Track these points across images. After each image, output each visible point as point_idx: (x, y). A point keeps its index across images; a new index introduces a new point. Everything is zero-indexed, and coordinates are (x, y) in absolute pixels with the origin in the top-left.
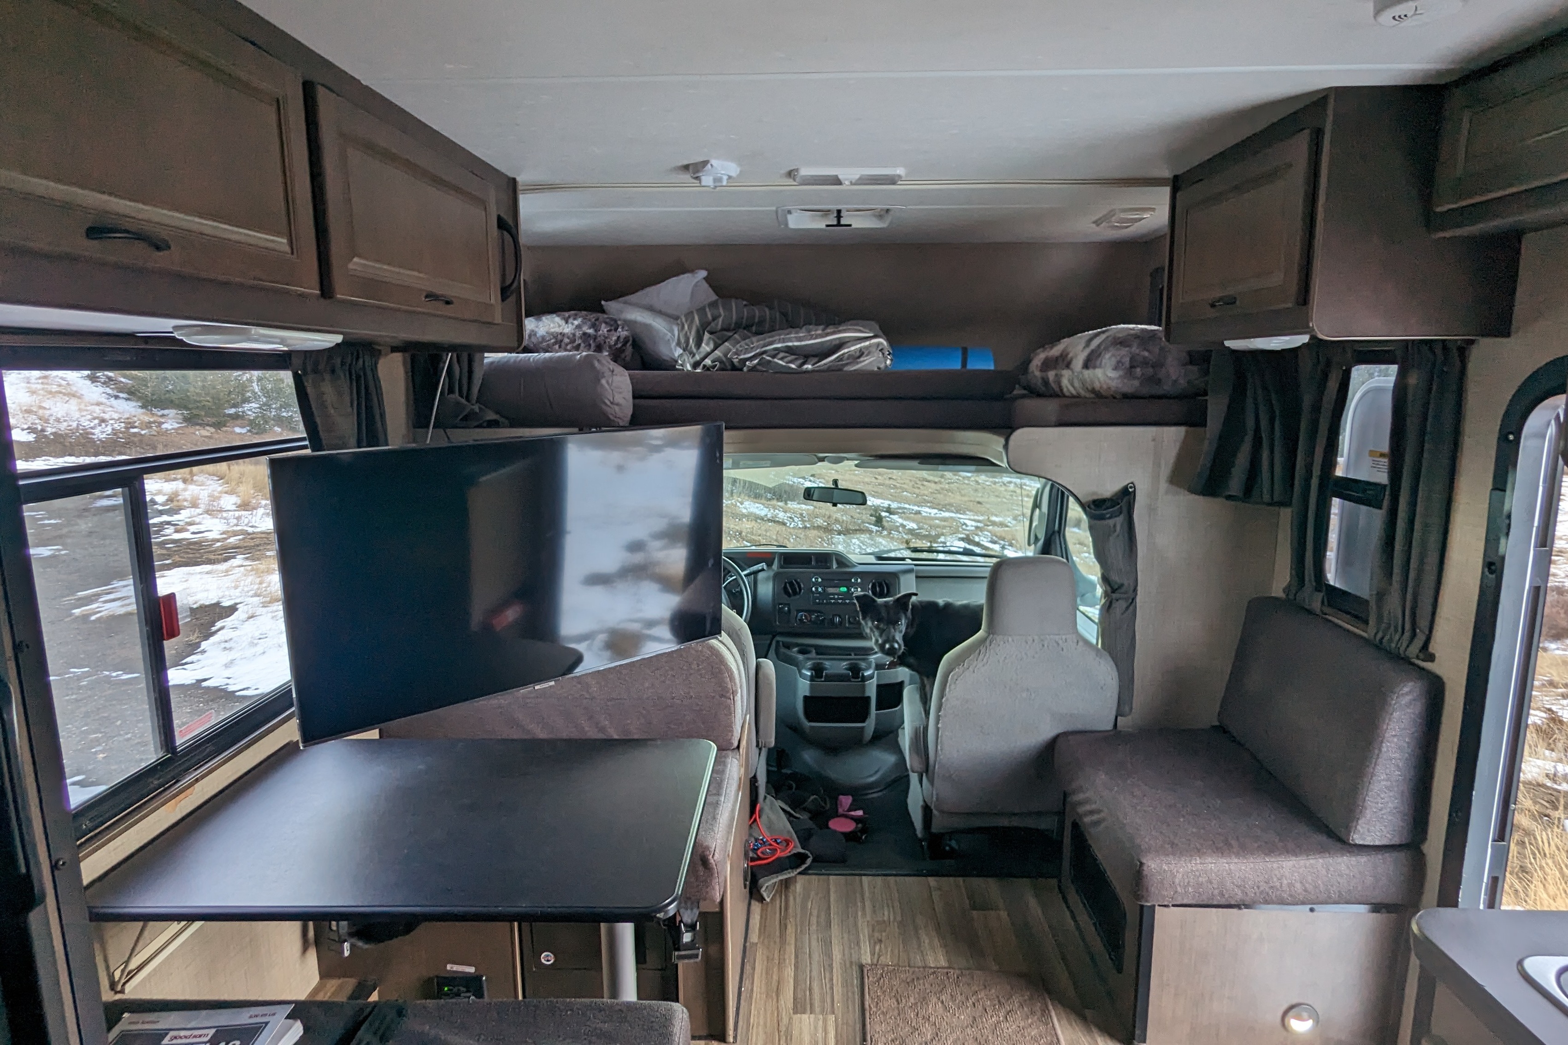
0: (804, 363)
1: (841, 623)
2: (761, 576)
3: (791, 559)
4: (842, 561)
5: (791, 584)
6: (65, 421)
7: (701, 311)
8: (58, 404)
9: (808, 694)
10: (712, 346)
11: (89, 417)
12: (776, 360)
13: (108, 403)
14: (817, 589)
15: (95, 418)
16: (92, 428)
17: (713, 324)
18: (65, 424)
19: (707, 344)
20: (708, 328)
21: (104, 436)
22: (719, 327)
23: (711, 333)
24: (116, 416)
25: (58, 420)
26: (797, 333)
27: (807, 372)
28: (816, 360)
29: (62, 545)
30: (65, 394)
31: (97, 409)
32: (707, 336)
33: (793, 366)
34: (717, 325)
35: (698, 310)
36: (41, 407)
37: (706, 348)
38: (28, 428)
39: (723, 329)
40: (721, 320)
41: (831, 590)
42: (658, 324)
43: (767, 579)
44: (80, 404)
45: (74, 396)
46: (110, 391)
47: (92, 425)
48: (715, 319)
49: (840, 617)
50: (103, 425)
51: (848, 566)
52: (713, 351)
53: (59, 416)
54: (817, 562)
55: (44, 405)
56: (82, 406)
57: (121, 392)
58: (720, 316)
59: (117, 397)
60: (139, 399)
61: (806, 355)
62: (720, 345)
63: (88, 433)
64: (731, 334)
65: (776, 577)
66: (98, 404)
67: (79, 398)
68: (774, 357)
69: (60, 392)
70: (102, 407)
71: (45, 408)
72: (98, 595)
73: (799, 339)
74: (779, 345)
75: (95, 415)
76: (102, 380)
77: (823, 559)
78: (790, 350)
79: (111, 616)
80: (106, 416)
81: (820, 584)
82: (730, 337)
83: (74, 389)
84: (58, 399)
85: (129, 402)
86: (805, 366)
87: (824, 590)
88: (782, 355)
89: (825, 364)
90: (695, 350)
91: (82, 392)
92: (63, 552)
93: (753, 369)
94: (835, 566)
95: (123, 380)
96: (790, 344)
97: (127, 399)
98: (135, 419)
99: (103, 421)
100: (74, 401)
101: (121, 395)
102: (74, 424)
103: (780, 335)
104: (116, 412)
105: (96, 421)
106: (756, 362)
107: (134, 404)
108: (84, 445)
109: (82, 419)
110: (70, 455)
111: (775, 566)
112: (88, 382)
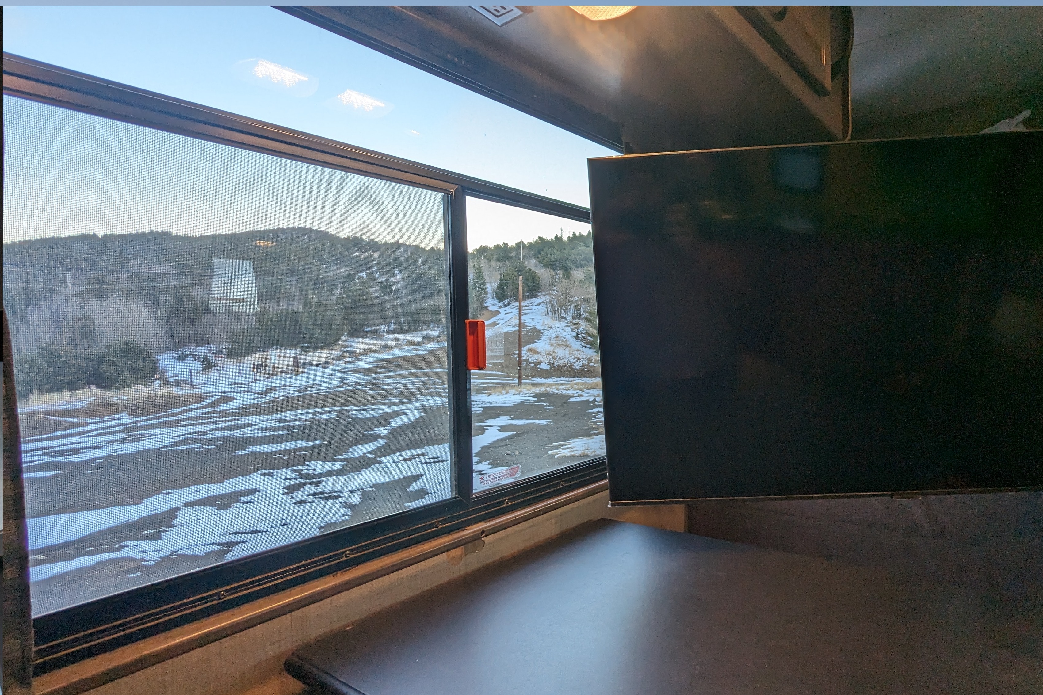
6: (563, 359)
8: (561, 351)
11: (573, 357)
13: (582, 350)
16: (573, 363)
21: (579, 367)
24: (584, 357)
25: (560, 359)
29: (552, 420)
30: (564, 346)
31: (577, 353)
36: (554, 352)
38: (548, 362)
44: (570, 350)
45: (568, 346)
46: (583, 344)
47: (574, 361)
50: (579, 361)
53: (561, 357)
55: (555, 351)
56: (571, 352)
57: (588, 344)
59: (586, 347)
63: (571, 366)
66: (578, 351)
67: (570, 347)
69: (562, 345)
71: (555, 353)
72: (562, 445)
75: (576, 356)
76: (580, 338)
79: (564, 456)
80: (580, 357)
83: (568, 343)
84: (561, 348)
85: (590, 350)
91: (571, 345)
92: (551, 423)
95: (589, 338)
97: (590, 348)
98: (593, 358)
99: (579, 359)
100: (568, 349)
101: (588, 346)
102: (567, 361)
104: (585, 355)
105: (576, 359)
107: (593, 350)
108: (570, 372)
109: (570, 358)
110: (563, 377)
112: (574, 339)
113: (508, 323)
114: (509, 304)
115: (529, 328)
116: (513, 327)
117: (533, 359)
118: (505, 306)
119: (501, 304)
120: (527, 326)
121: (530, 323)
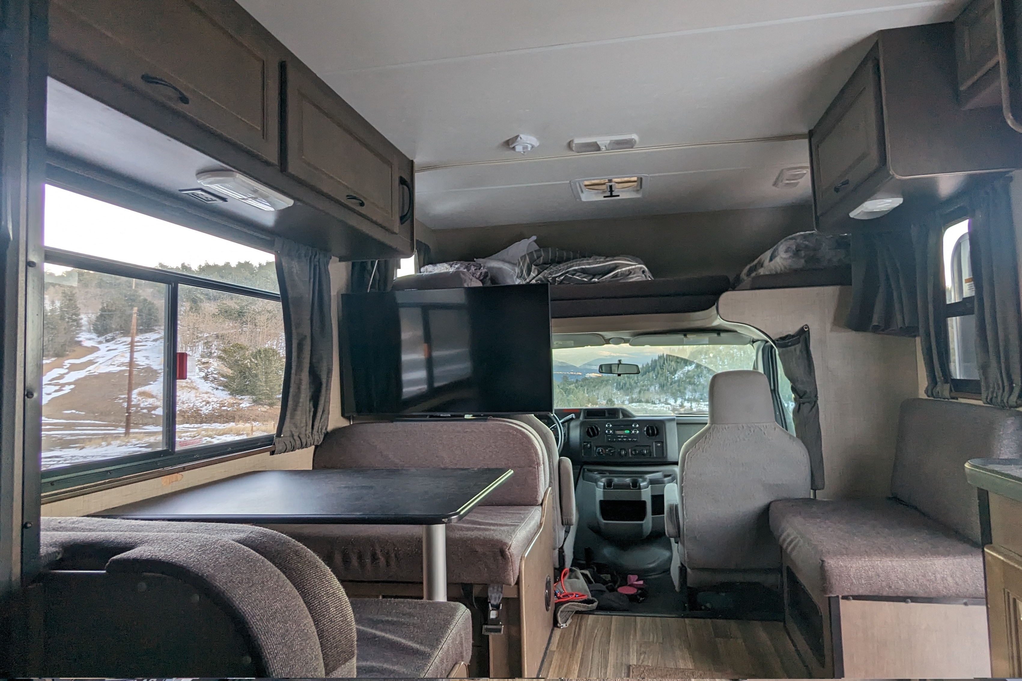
0: (593, 278)
1: (626, 454)
2: (572, 424)
3: (590, 413)
4: (625, 413)
5: (592, 429)
6: (187, 403)
7: (531, 254)
8: (185, 393)
9: (602, 499)
10: (536, 273)
11: (201, 400)
12: (575, 277)
13: (212, 393)
14: (609, 431)
15: (203, 402)
16: (201, 407)
17: (538, 261)
18: (187, 405)
19: (534, 272)
20: (535, 263)
21: (207, 411)
22: (541, 261)
23: (536, 265)
24: (215, 400)
25: (183, 403)
26: (588, 260)
27: (595, 283)
28: (601, 276)
30: (189, 388)
31: (206, 396)
32: (533, 267)
33: (586, 280)
34: (540, 261)
35: (528, 254)
37: (533, 274)
39: (545, 263)
40: (542, 258)
41: (618, 432)
42: (506, 267)
43: (576, 426)
44: (196, 393)
45: (194, 388)
46: (213, 385)
47: (201, 405)
48: (538, 257)
49: (625, 449)
50: (208, 405)
51: (629, 417)
52: (537, 276)
53: (184, 400)
54: (609, 414)
56: (198, 394)
57: (220, 386)
58: (541, 256)
59: (217, 389)
60: (229, 390)
61: (593, 273)
62: (541, 272)
63: (198, 410)
64: (548, 266)
65: (582, 424)
66: (207, 393)
67: (196, 389)
68: (573, 275)
69: (187, 387)
70: (208, 395)
73: (589, 264)
74: (576, 268)
75: (204, 399)
76: (211, 379)
77: (613, 413)
78: (584, 271)
80: (210, 400)
81: (611, 429)
82: (547, 268)
83: (195, 384)
84: (185, 390)
85: (223, 392)
86: (593, 280)
87: (614, 432)
88: (578, 274)
89: (606, 278)
90: (526, 276)
91: (198, 387)
93: (561, 282)
94: (621, 416)
95: (222, 379)
96: (584, 267)
97: (222, 390)
98: (226, 401)
99: (208, 403)
100: (193, 392)
101: (220, 388)
102: (192, 405)
103: (576, 261)
104: (215, 397)
105: (204, 403)
106: (562, 278)
107: (226, 393)
108: (197, 418)
109: (197, 402)
111: (581, 418)
112: (203, 381)
113: (110, 362)
114: (113, 339)
115: (141, 367)
116: (118, 366)
117: (146, 404)
118: (108, 341)
119: (101, 339)
120: (138, 365)
121: (143, 362)
